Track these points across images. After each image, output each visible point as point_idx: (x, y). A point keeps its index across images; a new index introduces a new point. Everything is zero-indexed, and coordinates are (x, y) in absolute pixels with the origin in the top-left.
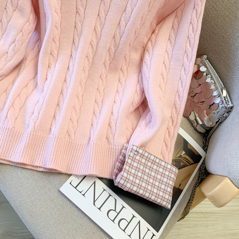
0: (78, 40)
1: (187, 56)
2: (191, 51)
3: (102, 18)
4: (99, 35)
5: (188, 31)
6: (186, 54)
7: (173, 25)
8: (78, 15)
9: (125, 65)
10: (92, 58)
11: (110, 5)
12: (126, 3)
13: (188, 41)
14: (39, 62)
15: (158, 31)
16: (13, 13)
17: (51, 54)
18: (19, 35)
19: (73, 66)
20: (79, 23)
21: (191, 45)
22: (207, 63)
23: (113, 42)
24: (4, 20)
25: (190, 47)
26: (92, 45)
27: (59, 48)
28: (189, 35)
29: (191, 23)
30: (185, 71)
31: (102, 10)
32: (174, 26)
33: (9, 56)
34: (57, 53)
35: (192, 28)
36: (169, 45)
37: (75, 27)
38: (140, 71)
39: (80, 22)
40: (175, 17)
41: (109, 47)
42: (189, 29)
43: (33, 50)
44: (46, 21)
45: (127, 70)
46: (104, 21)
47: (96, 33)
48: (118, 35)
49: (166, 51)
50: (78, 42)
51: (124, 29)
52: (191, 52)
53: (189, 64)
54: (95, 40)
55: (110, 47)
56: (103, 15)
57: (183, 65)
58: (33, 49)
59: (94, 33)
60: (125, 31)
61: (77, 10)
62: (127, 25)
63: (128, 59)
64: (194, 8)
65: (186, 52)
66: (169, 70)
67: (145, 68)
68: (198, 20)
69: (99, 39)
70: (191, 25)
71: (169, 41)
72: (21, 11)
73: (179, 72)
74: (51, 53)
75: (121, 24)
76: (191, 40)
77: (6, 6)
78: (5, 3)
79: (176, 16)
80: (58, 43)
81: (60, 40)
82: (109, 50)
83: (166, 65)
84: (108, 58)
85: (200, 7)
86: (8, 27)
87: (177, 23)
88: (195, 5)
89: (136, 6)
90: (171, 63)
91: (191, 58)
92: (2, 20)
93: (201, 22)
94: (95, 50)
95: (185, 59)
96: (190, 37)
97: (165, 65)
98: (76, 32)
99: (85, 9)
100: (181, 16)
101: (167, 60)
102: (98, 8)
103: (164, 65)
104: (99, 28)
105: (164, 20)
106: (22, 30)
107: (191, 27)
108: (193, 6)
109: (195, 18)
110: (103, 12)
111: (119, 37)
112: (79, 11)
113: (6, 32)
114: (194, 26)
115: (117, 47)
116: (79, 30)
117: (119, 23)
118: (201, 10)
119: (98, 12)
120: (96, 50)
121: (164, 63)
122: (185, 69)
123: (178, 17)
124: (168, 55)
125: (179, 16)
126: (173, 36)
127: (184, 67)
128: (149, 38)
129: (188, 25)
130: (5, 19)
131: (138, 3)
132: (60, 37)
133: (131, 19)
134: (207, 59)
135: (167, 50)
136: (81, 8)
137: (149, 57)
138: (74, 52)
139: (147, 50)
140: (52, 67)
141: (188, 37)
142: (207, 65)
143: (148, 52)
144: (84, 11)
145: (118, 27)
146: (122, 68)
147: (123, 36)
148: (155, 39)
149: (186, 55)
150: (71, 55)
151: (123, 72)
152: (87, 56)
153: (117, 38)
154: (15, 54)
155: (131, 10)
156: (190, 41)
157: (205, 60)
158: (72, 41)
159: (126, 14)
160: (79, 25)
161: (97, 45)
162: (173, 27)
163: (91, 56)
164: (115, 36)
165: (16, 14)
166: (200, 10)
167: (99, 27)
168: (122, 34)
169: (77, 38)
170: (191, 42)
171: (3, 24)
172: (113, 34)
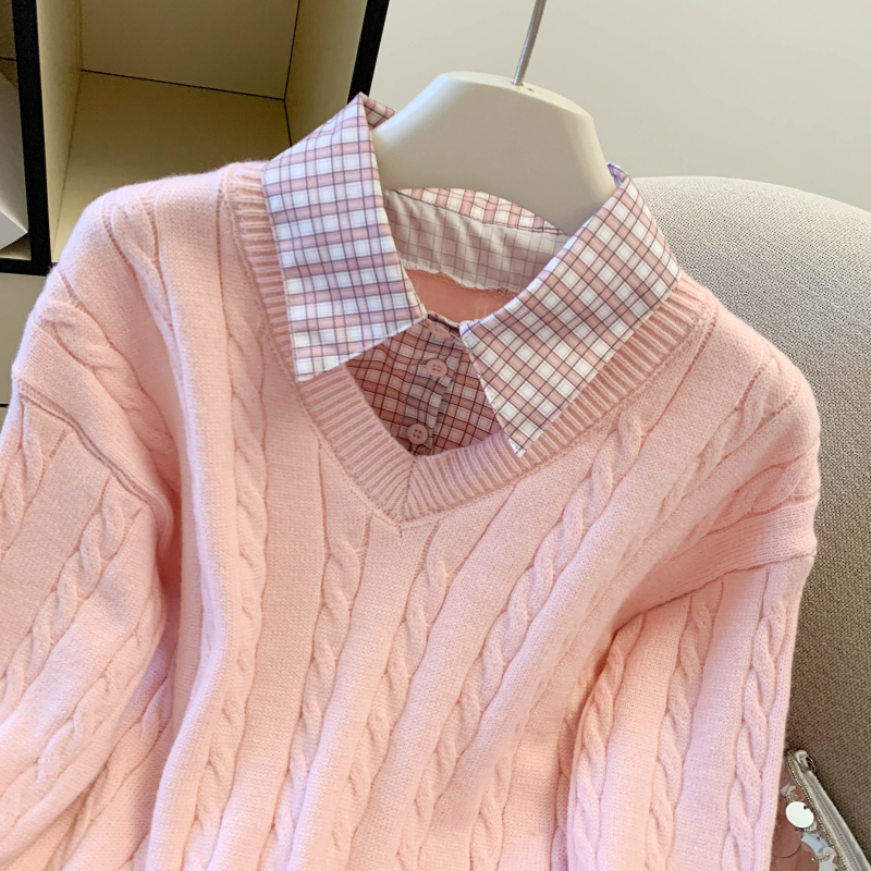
0: (320, 714)
1: (744, 792)
2: (759, 774)
3: (416, 632)
4: (401, 696)
5: (743, 697)
6: (736, 783)
7: (679, 656)
8: (325, 617)
9: (497, 796)
10: (370, 780)
11: (448, 587)
12: (510, 587)
13: (744, 733)
14: (159, 804)
15: (622, 669)
16: (80, 604)
17: (209, 767)
18: (93, 690)
19: (295, 822)
20: (327, 647)
21: (756, 751)
22: (810, 791)
23: (454, 723)
24: (44, 630)
25: (752, 756)
26: (372, 734)
27: (243, 737)
28: (747, 713)
29: (751, 667)
30: (737, 853)
31: (418, 605)
32: (683, 660)
33: (41, 774)
34: (232, 760)
35: (755, 685)
36: (668, 735)
37: (313, 659)
38: (556, 827)
39: (332, 643)
40: (686, 626)
41: (437, 740)
42: (744, 689)
43: (137, 727)
44: (204, 636)
45: (503, 814)
46: (423, 642)
47: (391, 687)
48: (475, 696)
49: (658, 760)
50: (319, 719)
51: (498, 679)
52: (757, 779)
53: (753, 827)
54: (383, 713)
55: (440, 738)
56: (420, 621)
57: (729, 829)
58: (139, 720)
59: (384, 688)
60: (503, 686)
61: (323, 596)
62: (509, 662)
63: (507, 775)
64: (761, 616)
65: (736, 775)
66: (673, 844)
67: (576, 828)
68: (776, 661)
69: (401, 707)
70: (753, 676)
71: (668, 718)
72: (112, 598)
73: (717, 858)
74: (209, 763)
75: (487, 659)
76: (755, 731)
77: (58, 579)
78: (56, 572)
79: (690, 620)
80: (239, 719)
81: (251, 706)
82: (436, 751)
83: (663, 820)
84: (430, 781)
85: (784, 618)
86: (52, 657)
87: (695, 653)
88: (762, 606)
89: (545, 602)
90: (679, 810)
91: (757, 803)
92: (35, 630)
93: (791, 667)
94: (383, 751)
95: (737, 806)
96: (749, 722)
97: (657, 819)
98: (313, 679)
99: (356, 596)
100: (712, 630)
101: (664, 797)
102: (404, 595)
103: (653, 823)
104: (403, 669)
105: (641, 617)
106: (106, 670)
107: (753, 683)
108: (758, 609)
109: (768, 654)
110: (421, 612)
111: (477, 705)
112: (331, 605)
113: (42, 675)
114: (764, 680)
115: (468, 738)
116: (327, 671)
117: (481, 655)
118: (787, 626)
119: (401, 612)
120: (388, 751)
121: (651, 810)
122: (736, 846)
123: (696, 629)
124: (666, 776)
125: (701, 626)
126: (684, 704)
127: (734, 838)
128: (585, 686)
129: (742, 674)
130: (47, 628)
131: (553, 594)
132: (252, 697)
133: (527, 648)
134: (810, 767)
135: (662, 758)
136: (339, 593)
137: (593, 778)
138: (300, 761)
139: (583, 746)
140: (207, 824)
141: (743, 720)
142: (814, 798)
143: (589, 758)
144: (350, 603)
145: (477, 668)
146: (485, 809)
147: (493, 704)
148: (611, 704)
149: (736, 790)
150: (288, 770)
151: (487, 827)
152: (350, 778)
153: (469, 708)
154: (64, 768)
155: (525, 613)
156: (750, 735)
157: (801, 775)
158: (297, 715)
159: (507, 624)
160: (328, 654)
161: (391, 732)
162: (679, 662)
163: (367, 774)
164: (465, 700)
165: (93, 610)
166: (783, 626)
167: (402, 663)
168: (489, 694)
169: (315, 703)
170: (754, 737)
171: (37, 643)
172: (457, 693)
